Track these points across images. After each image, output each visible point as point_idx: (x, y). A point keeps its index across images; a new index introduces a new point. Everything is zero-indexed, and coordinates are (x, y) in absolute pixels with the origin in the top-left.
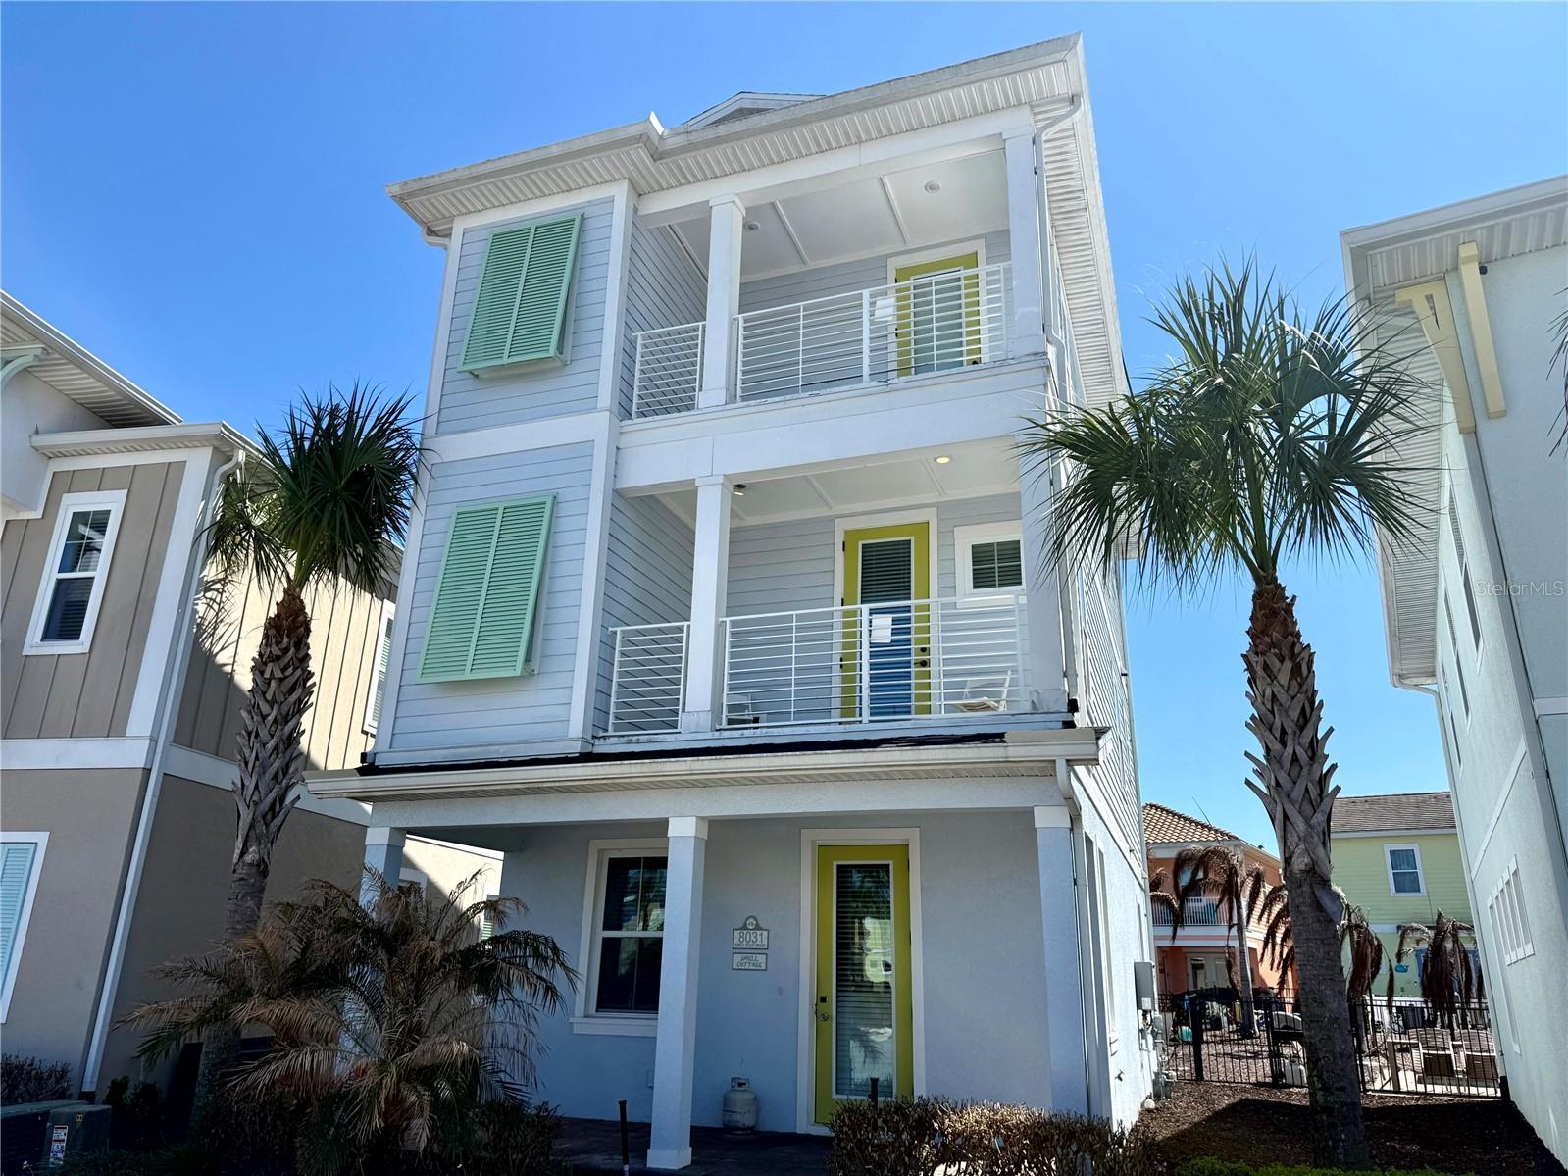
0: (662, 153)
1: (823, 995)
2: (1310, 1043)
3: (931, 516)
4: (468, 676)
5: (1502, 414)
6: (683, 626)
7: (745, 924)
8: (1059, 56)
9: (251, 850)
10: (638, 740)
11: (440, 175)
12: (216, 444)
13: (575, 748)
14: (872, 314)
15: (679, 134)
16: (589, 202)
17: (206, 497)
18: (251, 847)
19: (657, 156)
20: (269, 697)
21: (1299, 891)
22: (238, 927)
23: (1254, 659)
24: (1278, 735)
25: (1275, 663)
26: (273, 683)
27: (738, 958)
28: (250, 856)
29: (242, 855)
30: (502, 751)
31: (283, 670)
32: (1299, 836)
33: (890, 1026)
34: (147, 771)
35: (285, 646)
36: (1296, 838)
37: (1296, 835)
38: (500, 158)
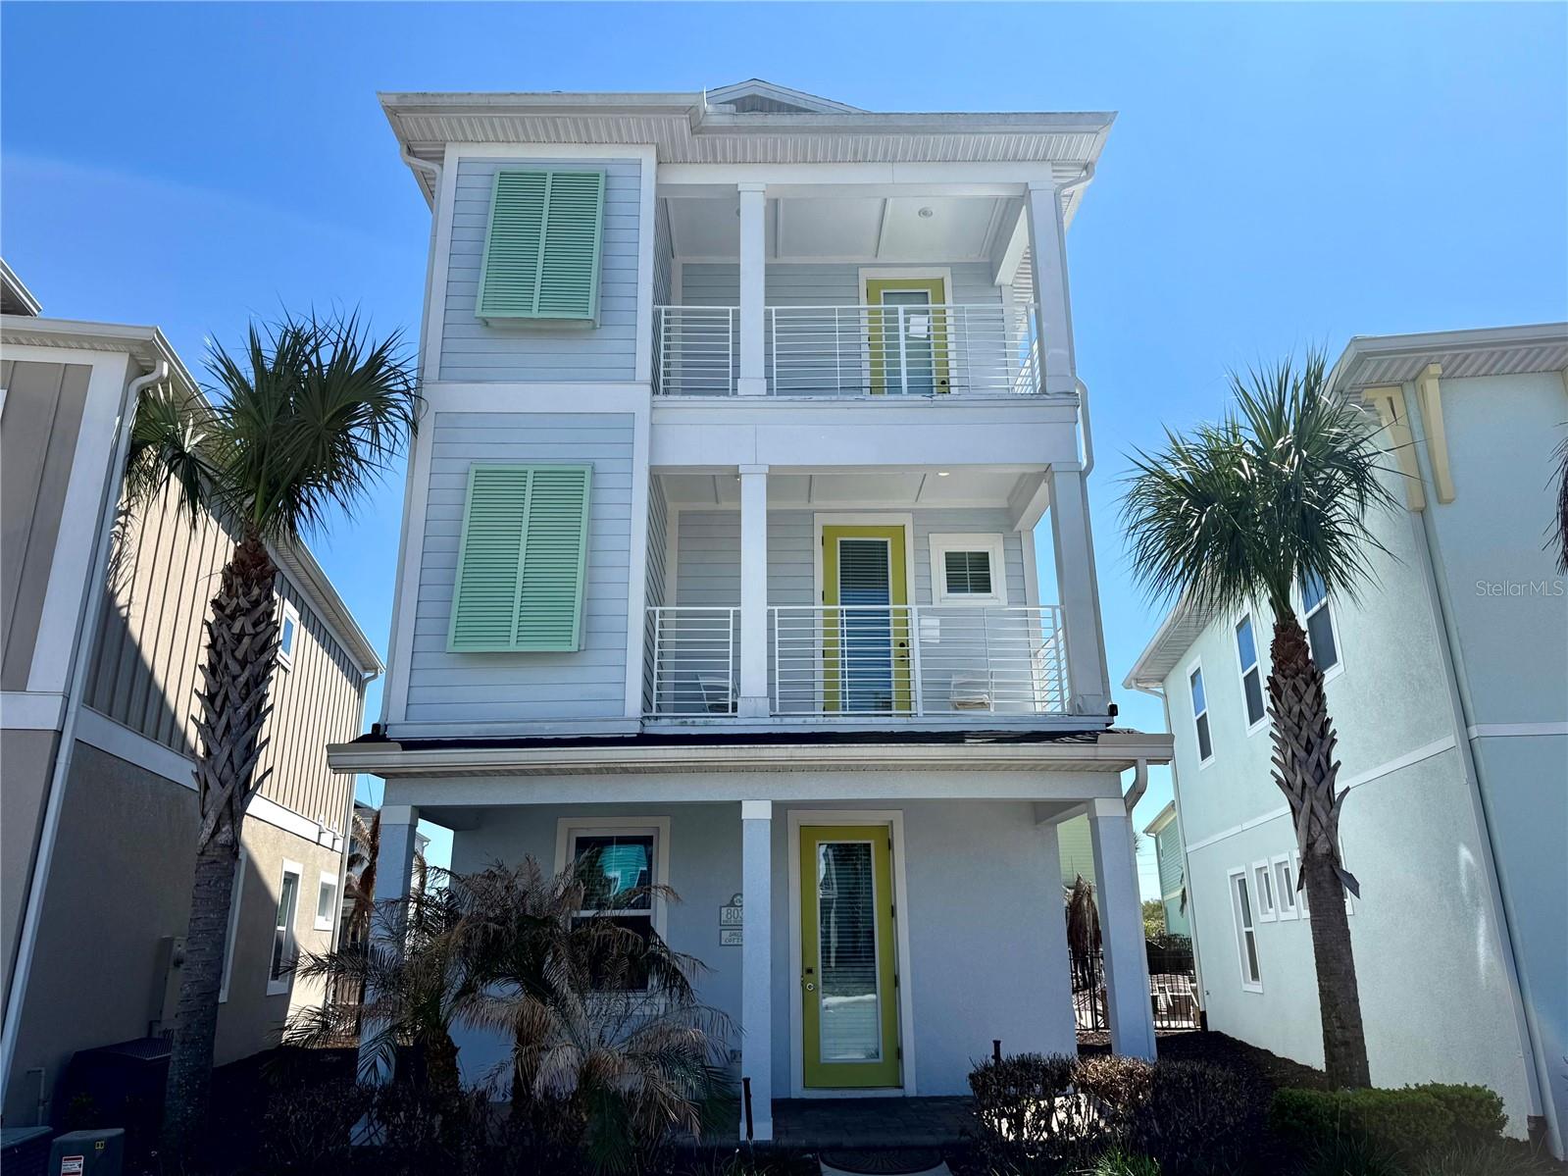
0: (703, 128)
1: (808, 966)
2: (1330, 991)
3: (906, 520)
4: (513, 647)
5: (1449, 502)
6: (729, 611)
7: (732, 901)
8: (1095, 128)
9: (224, 830)
10: (694, 722)
11: (451, 95)
12: (135, 349)
13: (634, 729)
14: (907, 329)
15: (725, 114)
16: (613, 159)
17: (122, 413)
18: (224, 825)
19: (697, 129)
20: (239, 654)
21: (1320, 871)
22: (212, 916)
23: (1280, 680)
24: (1304, 744)
25: (1302, 687)
26: (246, 640)
27: (725, 934)
28: (224, 836)
29: (213, 835)
30: (547, 728)
31: (255, 625)
32: (1322, 827)
33: (875, 993)
34: (59, 733)
35: (254, 598)
36: (1319, 828)
37: (1319, 825)
38: (526, 94)
